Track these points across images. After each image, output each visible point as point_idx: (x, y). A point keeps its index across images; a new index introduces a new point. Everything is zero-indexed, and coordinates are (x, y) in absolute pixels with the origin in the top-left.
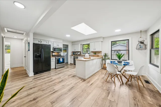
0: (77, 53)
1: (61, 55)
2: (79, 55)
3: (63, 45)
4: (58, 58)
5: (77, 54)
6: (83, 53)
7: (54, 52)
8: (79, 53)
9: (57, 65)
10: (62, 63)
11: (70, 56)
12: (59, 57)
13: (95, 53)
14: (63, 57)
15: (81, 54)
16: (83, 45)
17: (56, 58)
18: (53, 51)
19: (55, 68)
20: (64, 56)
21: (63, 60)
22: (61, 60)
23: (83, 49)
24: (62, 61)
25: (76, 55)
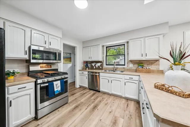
0: (93, 65)
1: (57, 70)
2: (99, 68)
3: (65, 46)
4: (46, 80)
5: (95, 66)
6: (106, 65)
7: (32, 61)
8: (99, 64)
9: (40, 106)
10: (60, 94)
11: (79, 70)
12: (50, 79)
13: (140, 63)
14: (63, 77)
15: (102, 67)
16: (107, 47)
17: (39, 81)
18: (29, 60)
19: (36, 118)
20: (66, 73)
21: (64, 83)
22: (57, 86)
23: (106, 56)
24: (59, 89)
25: (92, 68)
